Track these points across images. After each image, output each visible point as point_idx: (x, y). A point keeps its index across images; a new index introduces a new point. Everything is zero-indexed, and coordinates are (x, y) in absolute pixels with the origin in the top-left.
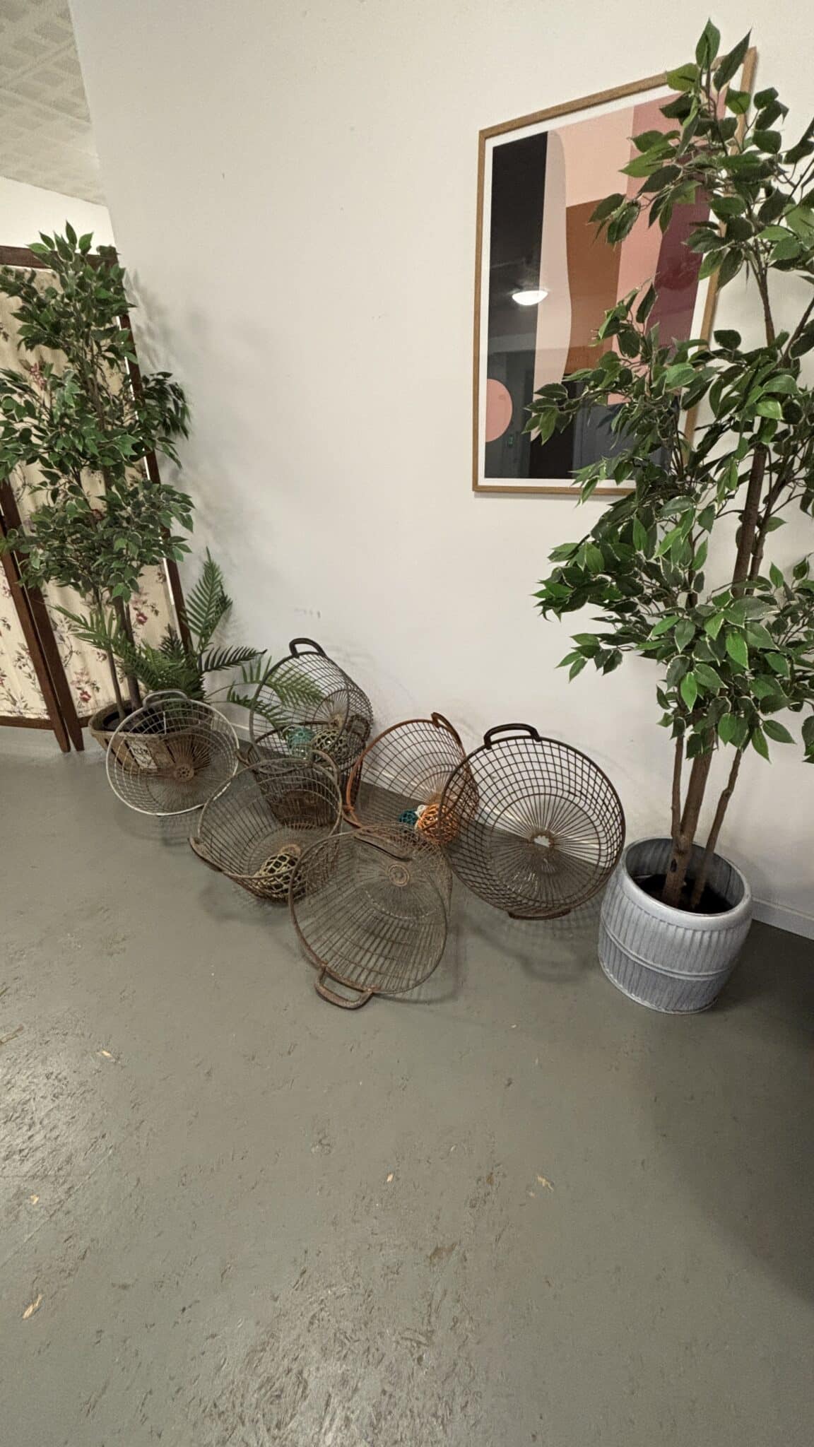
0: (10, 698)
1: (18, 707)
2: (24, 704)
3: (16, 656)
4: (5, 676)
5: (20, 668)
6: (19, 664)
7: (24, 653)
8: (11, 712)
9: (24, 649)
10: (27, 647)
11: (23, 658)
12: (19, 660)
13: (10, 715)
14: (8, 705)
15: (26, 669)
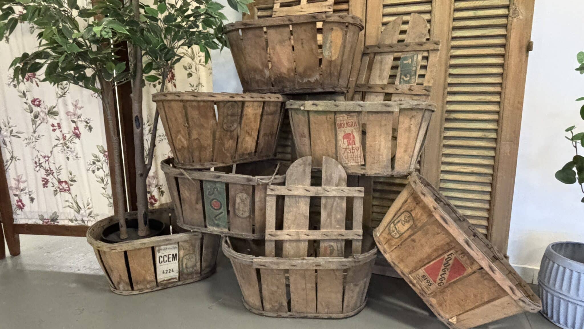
0: (75, 205)
1: (82, 215)
2: (88, 211)
3: (92, 158)
4: (74, 181)
5: (93, 172)
6: (93, 167)
7: (101, 156)
8: (71, 220)
9: (103, 152)
10: (106, 149)
11: (99, 161)
12: (94, 163)
13: (70, 224)
14: (72, 213)
15: (101, 173)
